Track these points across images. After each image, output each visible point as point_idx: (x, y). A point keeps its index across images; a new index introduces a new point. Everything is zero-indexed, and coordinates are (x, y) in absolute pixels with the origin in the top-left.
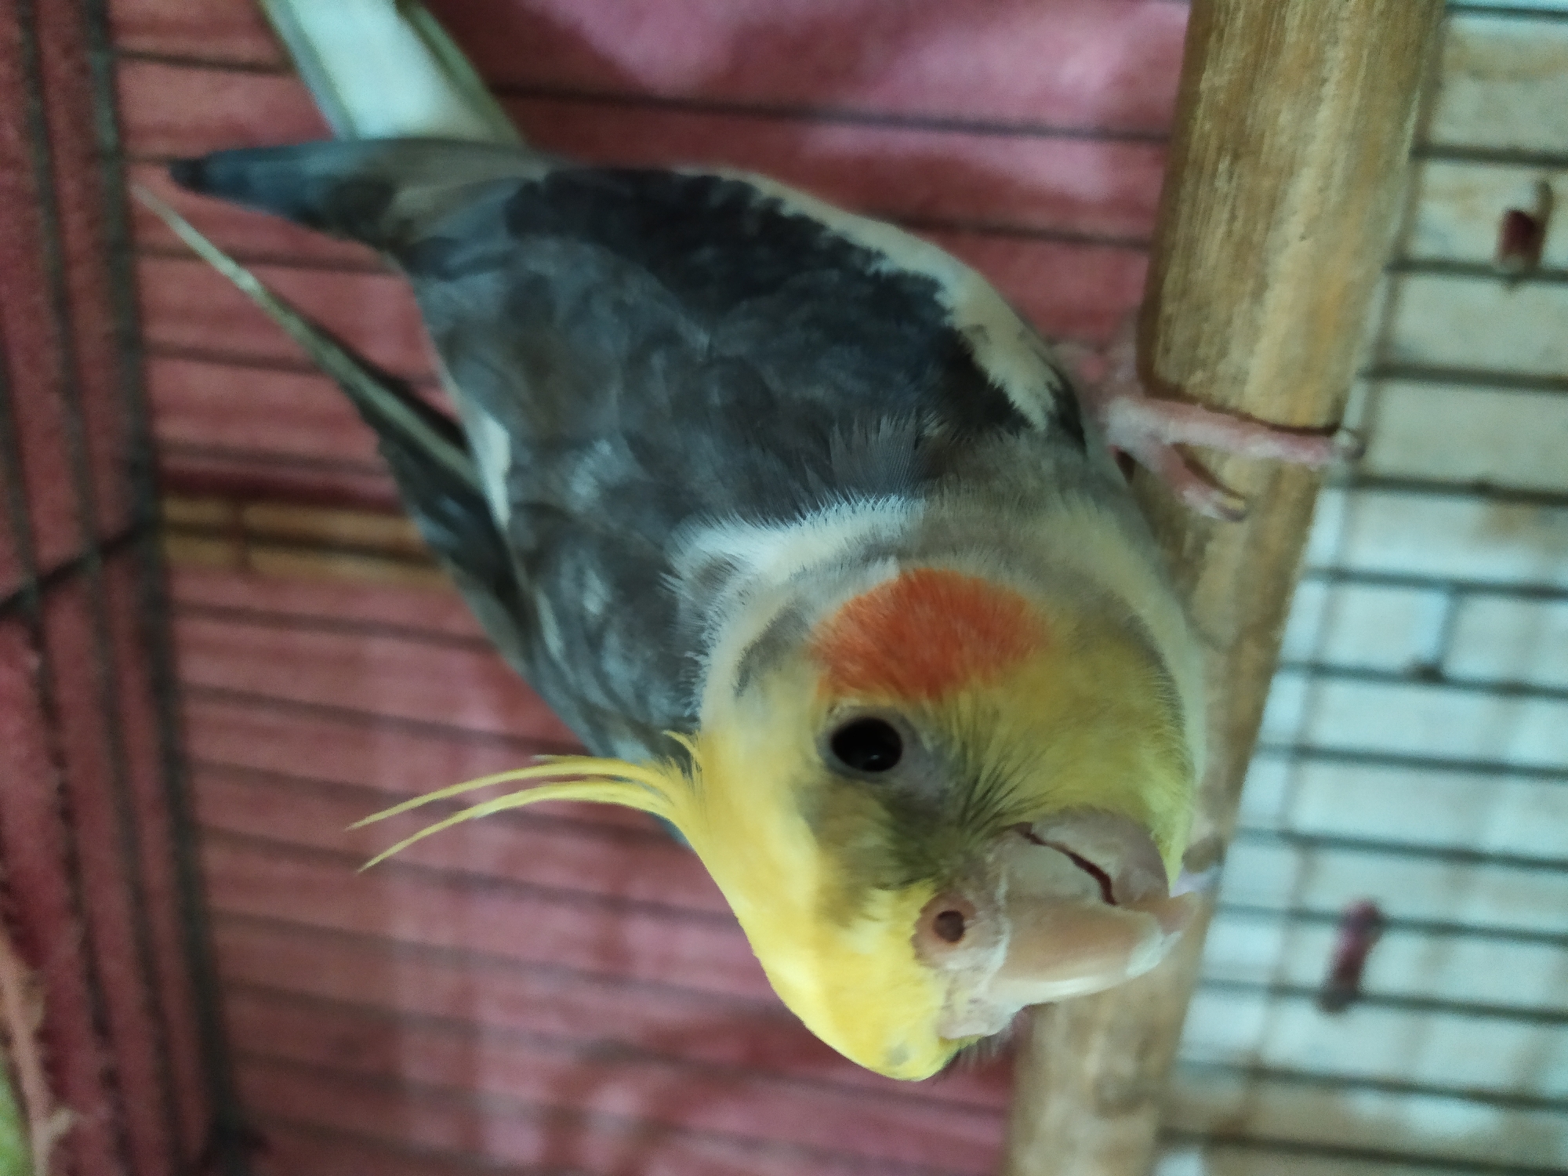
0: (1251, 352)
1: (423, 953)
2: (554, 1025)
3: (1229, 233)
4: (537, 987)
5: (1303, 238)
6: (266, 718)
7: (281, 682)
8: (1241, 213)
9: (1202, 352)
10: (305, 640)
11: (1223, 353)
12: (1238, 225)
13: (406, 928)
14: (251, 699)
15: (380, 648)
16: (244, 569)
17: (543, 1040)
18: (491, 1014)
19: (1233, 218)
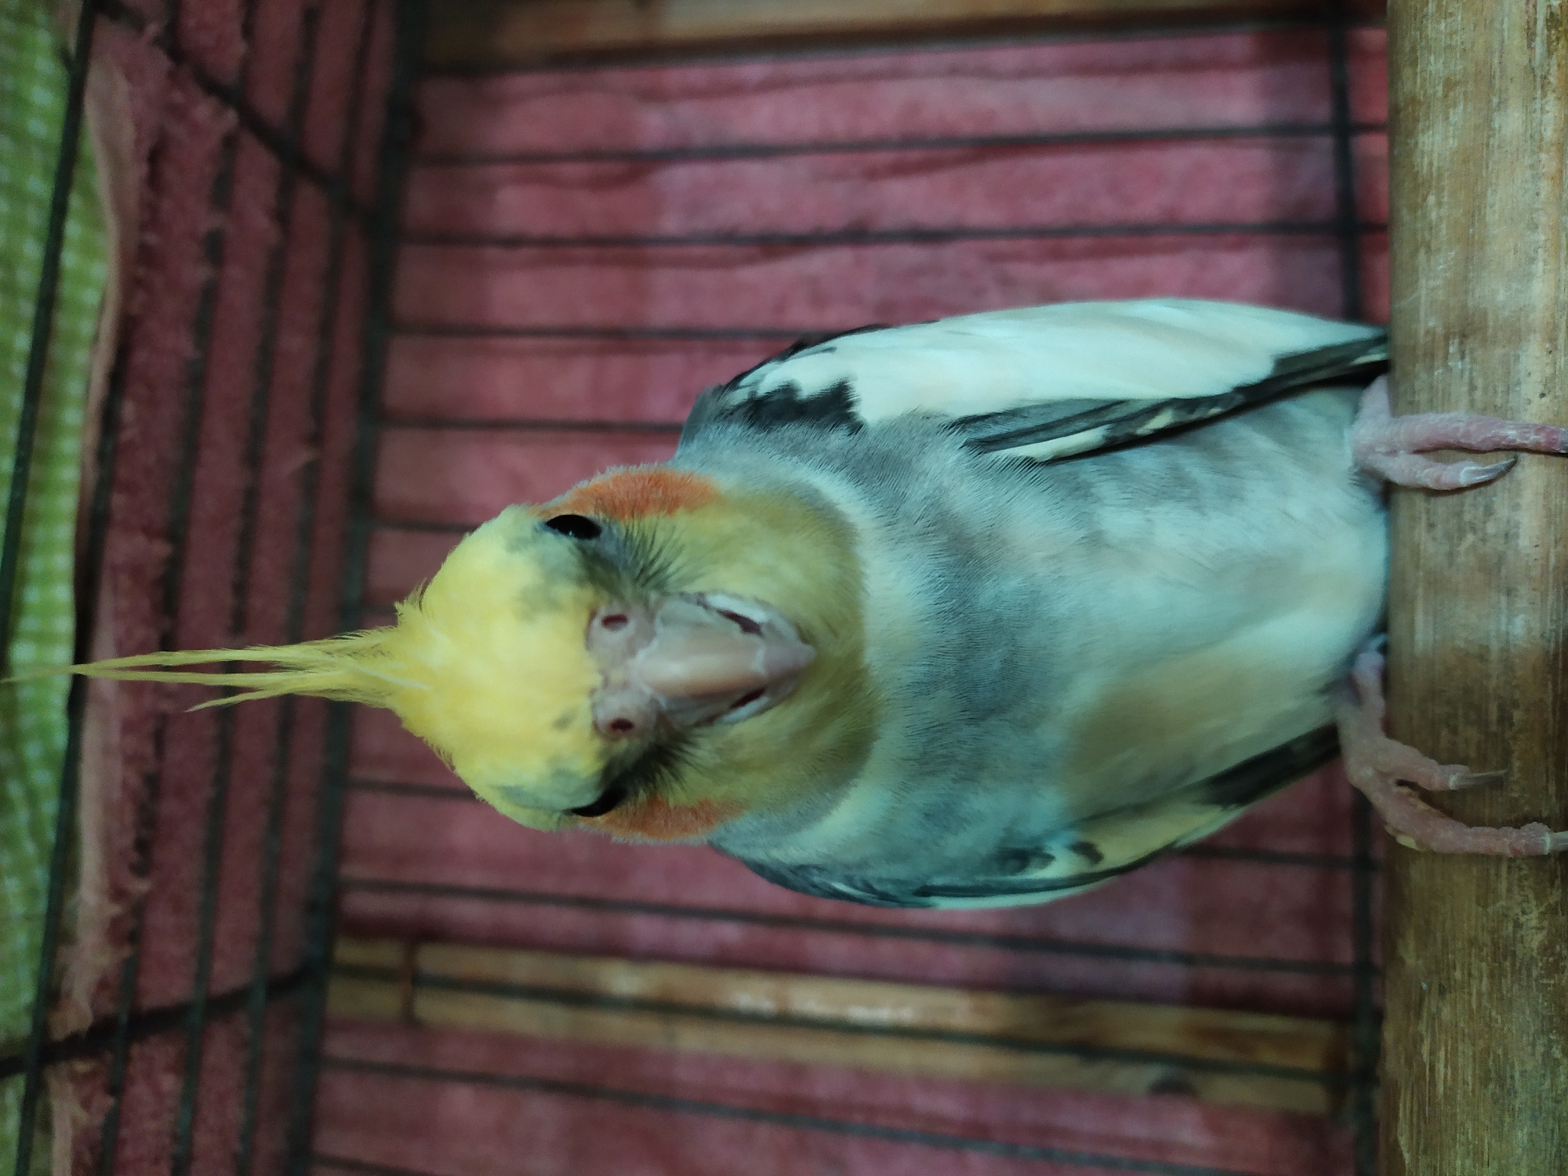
16: (409, 1025)
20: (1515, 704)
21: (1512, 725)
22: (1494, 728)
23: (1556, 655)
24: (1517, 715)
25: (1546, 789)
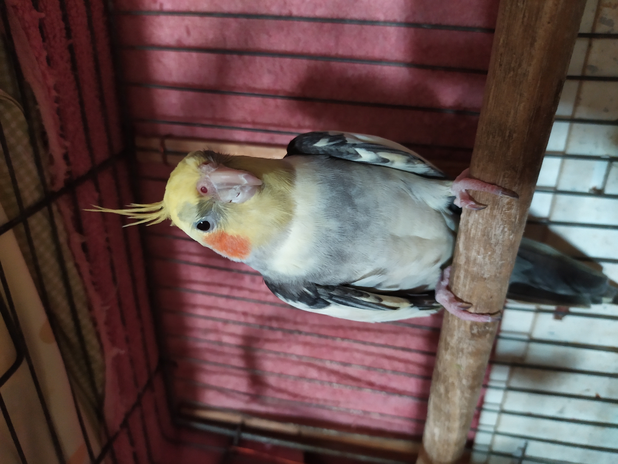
0: (530, 65)
3: (523, 22)
5: (549, 23)
8: (527, 15)
9: (512, 65)
11: (520, 65)
12: (526, 19)
19: (524, 16)
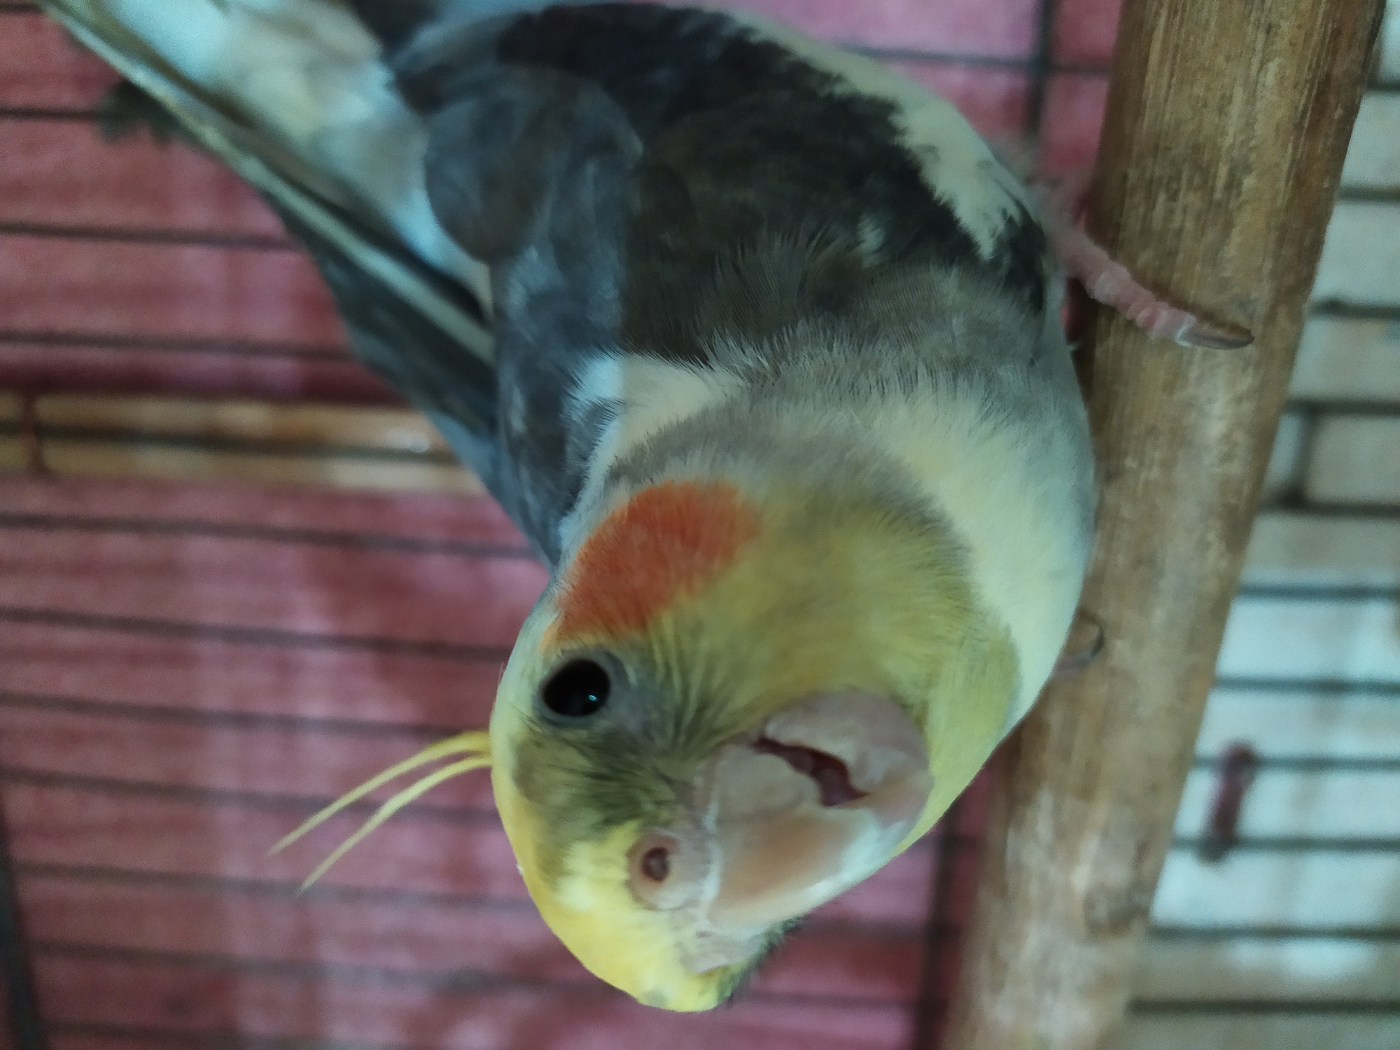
1: (256, 889)
2: (403, 960)
4: (383, 919)
6: (72, 638)
7: (84, 596)
10: (117, 545)
13: (235, 867)
14: (53, 617)
15: (201, 548)
16: (40, 472)
17: (393, 976)
18: (332, 954)
20: (1248, 169)
21: (1239, 195)
22: (1218, 195)
23: (1304, 113)
24: (1249, 182)
25: (1260, 269)
